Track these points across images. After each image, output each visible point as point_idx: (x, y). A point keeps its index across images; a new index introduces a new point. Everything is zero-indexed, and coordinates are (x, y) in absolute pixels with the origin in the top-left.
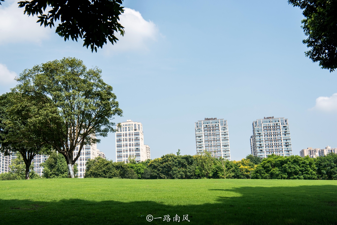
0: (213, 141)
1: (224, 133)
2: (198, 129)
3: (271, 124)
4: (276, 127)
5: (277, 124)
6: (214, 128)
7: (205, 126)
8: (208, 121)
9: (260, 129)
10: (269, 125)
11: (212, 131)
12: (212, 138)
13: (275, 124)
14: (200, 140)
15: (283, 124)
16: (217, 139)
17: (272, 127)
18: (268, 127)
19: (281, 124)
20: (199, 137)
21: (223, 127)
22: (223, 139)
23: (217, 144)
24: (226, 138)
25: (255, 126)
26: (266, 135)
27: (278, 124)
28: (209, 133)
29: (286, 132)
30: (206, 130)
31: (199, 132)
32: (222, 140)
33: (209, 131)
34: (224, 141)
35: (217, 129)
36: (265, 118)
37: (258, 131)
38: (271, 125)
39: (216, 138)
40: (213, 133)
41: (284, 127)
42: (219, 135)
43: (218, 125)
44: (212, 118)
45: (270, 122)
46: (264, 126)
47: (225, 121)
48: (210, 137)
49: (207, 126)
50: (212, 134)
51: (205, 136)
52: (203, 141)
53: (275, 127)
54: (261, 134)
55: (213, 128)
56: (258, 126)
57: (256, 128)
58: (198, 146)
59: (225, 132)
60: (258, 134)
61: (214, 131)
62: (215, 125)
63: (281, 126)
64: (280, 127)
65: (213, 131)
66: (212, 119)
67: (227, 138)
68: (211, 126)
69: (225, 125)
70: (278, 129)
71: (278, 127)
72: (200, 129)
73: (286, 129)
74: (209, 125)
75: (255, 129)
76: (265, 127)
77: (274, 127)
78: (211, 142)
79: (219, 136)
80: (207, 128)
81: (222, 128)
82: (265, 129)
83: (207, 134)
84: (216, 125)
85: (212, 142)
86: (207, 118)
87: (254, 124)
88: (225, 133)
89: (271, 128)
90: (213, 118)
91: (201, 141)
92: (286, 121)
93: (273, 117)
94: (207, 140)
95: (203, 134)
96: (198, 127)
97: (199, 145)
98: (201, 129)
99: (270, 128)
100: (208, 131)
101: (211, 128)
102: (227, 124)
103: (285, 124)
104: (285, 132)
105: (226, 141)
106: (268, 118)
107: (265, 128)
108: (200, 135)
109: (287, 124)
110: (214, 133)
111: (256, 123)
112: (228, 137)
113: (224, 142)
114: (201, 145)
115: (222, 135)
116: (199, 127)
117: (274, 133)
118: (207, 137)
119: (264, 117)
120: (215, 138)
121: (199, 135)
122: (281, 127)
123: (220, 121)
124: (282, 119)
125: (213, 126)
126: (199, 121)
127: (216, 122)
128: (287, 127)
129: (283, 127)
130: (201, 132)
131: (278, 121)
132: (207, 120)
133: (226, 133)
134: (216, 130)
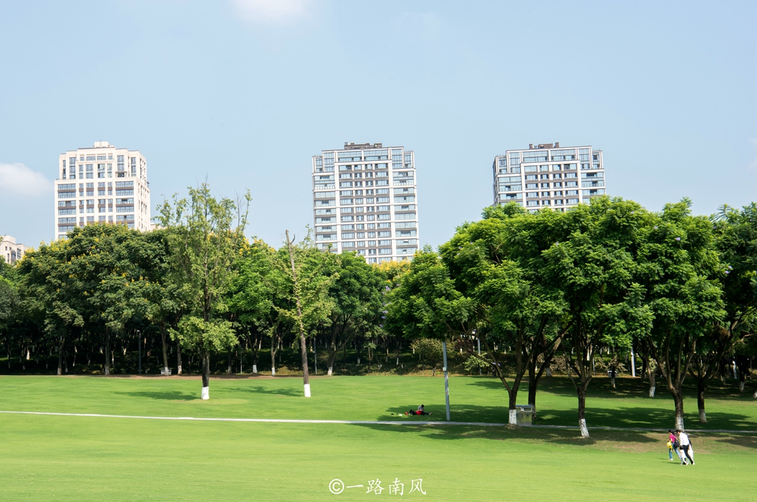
0: (368, 215)
1: (401, 192)
2: (321, 177)
3: (551, 166)
4: (566, 176)
5: (567, 166)
6: (371, 175)
7: (344, 169)
8: (353, 153)
9: (514, 180)
10: (544, 169)
11: (364, 183)
12: (365, 205)
13: (562, 166)
14: (328, 210)
15: (586, 166)
16: (381, 209)
17: (551, 176)
18: (539, 176)
19: (579, 167)
20: (325, 201)
21: (400, 173)
22: (400, 209)
23: (379, 224)
24: (407, 206)
25: (500, 171)
26: (532, 200)
27: (572, 167)
28: (356, 191)
29: (596, 190)
30: (346, 181)
31: (326, 185)
32: (397, 213)
33: (356, 184)
34: (402, 216)
35: (382, 179)
36: (531, 148)
37: (509, 187)
38: (551, 170)
39: (378, 207)
40: (367, 191)
41: (589, 175)
42: (387, 196)
43: (384, 167)
44: (368, 144)
45: (546, 158)
46: (528, 170)
47: (408, 154)
48: (359, 201)
49: (349, 167)
50: (364, 194)
51: (343, 198)
52: (335, 216)
53: (563, 175)
54: (518, 197)
55: (369, 175)
56: (509, 170)
57: (503, 179)
58: (320, 230)
59: (406, 189)
60: (509, 198)
61: (372, 184)
62: (376, 165)
63: (579, 171)
64: (576, 175)
65: (369, 183)
66: (367, 146)
67: (411, 208)
68: (363, 166)
69: (406, 165)
70: (571, 181)
71: (570, 176)
72: (328, 176)
73: (595, 183)
74: (356, 166)
75: (501, 180)
76: (531, 174)
77: (557, 176)
78: (360, 218)
79: (386, 200)
80: (351, 175)
81: (397, 175)
82: (531, 182)
83: (349, 194)
84: (380, 167)
85: (363, 219)
86: (352, 144)
87: (498, 163)
88: (406, 193)
89: (548, 177)
90: (372, 144)
91: (329, 213)
92: (595, 158)
93: (557, 145)
94: (350, 211)
95: (338, 193)
96: (321, 169)
97: (324, 227)
98: (331, 178)
99: (545, 177)
100: (351, 185)
101: (364, 174)
102: (414, 162)
103: (592, 166)
104: (592, 191)
105: (407, 216)
106: (542, 148)
107: (532, 178)
108: (328, 196)
109: (598, 165)
110: (372, 190)
111: (503, 160)
112: (416, 203)
113: (402, 218)
114: (328, 227)
115: (396, 196)
116: (324, 169)
117: (558, 194)
118: (349, 201)
119: (531, 145)
120: (373, 207)
121: (323, 196)
122: (579, 175)
123: (390, 153)
124: (585, 152)
125: (369, 167)
126: (326, 152)
127: (379, 157)
128: (599, 175)
129: (585, 176)
130: (329, 188)
131: (573, 157)
132: (352, 149)
133: (410, 191)
134: (379, 182)
